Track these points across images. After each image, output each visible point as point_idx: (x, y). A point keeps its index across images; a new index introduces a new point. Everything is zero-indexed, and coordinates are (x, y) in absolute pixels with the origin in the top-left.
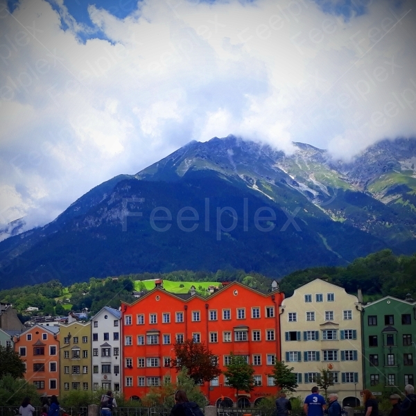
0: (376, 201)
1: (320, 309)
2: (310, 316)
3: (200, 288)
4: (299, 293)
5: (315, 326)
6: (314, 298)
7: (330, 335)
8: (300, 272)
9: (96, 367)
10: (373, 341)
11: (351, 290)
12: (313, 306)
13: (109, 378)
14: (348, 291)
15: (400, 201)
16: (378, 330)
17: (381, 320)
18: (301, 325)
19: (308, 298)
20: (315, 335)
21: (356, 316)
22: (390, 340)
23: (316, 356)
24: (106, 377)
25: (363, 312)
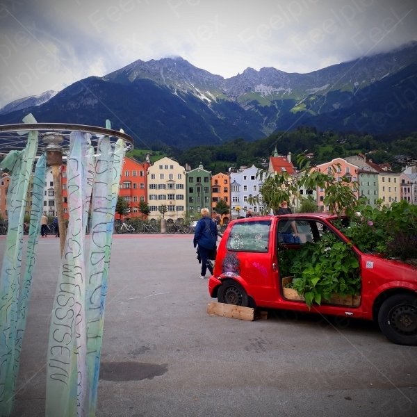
0: (240, 108)
1: (166, 172)
2: (162, 176)
3: (141, 153)
4: (157, 164)
5: (164, 182)
6: (164, 167)
7: (171, 186)
8: (196, 148)
9: (45, 202)
10: (191, 190)
11: (182, 164)
12: (163, 171)
13: (53, 209)
14: (180, 164)
15: (253, 109)
16: (194, 185)
17: (195, 180)
18: (157, 181)
19: (161, 167)
20: (164, 187)
21: (184, 177)
22: (198, 189)
23: (164, 197)
24: (51, 208)
25: (187, 175)
